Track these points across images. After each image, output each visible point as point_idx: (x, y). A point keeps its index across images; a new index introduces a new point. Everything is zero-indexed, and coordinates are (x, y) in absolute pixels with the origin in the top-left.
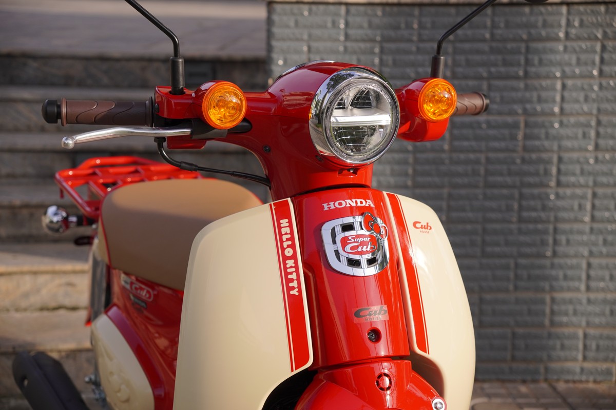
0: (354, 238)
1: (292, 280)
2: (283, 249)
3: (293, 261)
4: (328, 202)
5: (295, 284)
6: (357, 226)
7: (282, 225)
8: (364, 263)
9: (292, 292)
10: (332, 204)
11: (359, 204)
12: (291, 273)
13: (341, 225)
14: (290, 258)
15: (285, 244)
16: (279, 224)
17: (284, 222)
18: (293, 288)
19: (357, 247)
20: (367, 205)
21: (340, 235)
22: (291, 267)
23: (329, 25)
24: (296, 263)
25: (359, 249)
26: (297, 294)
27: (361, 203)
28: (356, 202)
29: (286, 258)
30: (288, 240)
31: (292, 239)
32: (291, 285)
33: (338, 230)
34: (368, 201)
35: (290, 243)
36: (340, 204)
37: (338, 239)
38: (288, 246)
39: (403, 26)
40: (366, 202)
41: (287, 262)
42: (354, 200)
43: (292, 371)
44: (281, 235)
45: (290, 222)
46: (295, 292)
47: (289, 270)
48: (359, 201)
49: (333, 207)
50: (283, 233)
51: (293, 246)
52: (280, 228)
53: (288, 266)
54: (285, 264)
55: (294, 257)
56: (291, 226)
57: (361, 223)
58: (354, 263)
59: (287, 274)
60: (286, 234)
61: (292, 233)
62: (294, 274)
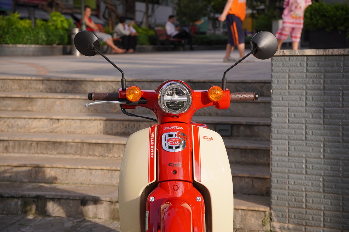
0: (172, 139)
1: (152, 153)
2: (151, 142)
3: (153, 146)
4: (166, 127)
5: (152, 154)
6: (174, 135)
7: (152, 134)
8: (174, 148)
9: (151, 157)
10: (167, 127)
11: (177, 128)
12: (152, 150)
13: (168, 135)
14: (152, 145)
15: (152, 141)
16: (151, 134)
17: (153, 133)
18: (152, 155)
19: (173, 142)
20: (180, 129)
21: (168, 138)
22: (152, 148)
23: (299, 65)
24: (154, 147)
25: (173, 143)
26: (153, 157)
27: (178, 128)
28: (176, 127)
29: (151, 145)
30: (153, 139)
31: (154, 139)
32: (151, 154)
33: (167, 136)
34: (181, 127)
35: (153, 140)
36: (170, 128)
37: (167, 140)
38: (153, 141)
39: (335, 65)
40: (180, 128)
41: (151, 146)
42: (175, 127)
43: (149, 183)
44: (151, 138)
45: (154, 134)
46: (152, 157)
47: (151, 149)
48: (177, 127)
49: (167, 129)
50: (152, 137)
51: (154, 142)
52: (151, 135)
53: (151, 148)
54: (151, 147)
55: (154, 145)
56: (154, 135)
57: (175, 134)
58: (171, 148)
59: (151, 150)
60: (153, 137)
61: (154, 137)
62: (153, 151)
